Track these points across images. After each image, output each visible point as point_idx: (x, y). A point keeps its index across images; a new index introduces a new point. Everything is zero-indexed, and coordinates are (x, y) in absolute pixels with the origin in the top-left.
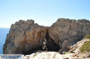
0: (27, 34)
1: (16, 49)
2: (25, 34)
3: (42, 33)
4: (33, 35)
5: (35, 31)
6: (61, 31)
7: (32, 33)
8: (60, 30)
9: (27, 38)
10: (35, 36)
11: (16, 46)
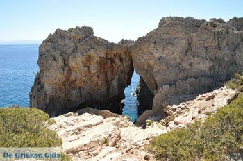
0: (72, 64)
1: (48, 100)
2: (66, 63)
4: (87, 68)
5: (90, 56)
6: (159, 59)
7: (82, 62)
8: (157, 55)
9: (73, 73)
10: (92, 70)
11: (48, 93)
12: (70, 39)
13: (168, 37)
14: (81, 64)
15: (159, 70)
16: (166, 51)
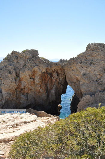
0: (22, 76)
1: (4, 102)
2: (17, 75)
3: (55, 74)
4: (32, 80)
5: (34, 71)
6: (84, 75)
8: (82, 72)
9: (23, 82)
10: (36, 81)
11: (4, 96)
12: (21, 58)
13: (91, 59)
14: (28, 76)
15: (84, 83)
16: (89, 69)
